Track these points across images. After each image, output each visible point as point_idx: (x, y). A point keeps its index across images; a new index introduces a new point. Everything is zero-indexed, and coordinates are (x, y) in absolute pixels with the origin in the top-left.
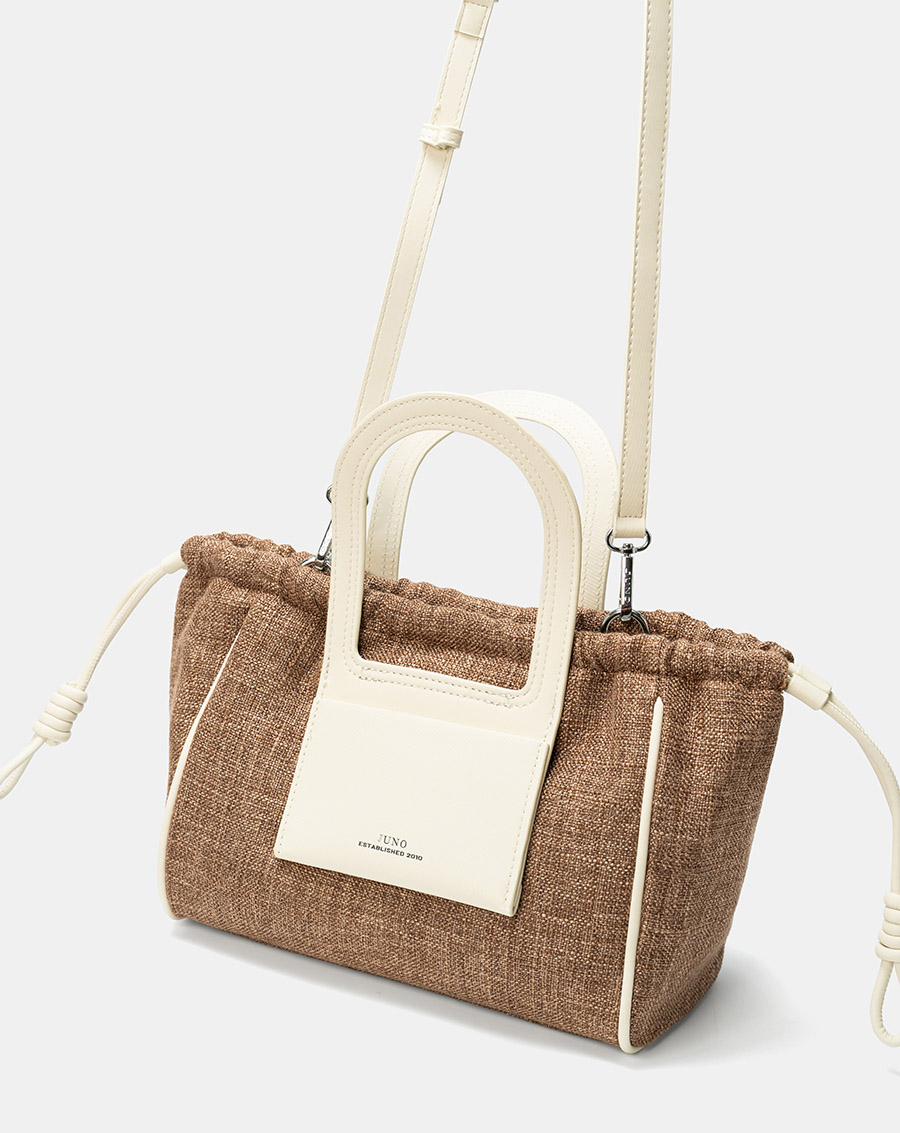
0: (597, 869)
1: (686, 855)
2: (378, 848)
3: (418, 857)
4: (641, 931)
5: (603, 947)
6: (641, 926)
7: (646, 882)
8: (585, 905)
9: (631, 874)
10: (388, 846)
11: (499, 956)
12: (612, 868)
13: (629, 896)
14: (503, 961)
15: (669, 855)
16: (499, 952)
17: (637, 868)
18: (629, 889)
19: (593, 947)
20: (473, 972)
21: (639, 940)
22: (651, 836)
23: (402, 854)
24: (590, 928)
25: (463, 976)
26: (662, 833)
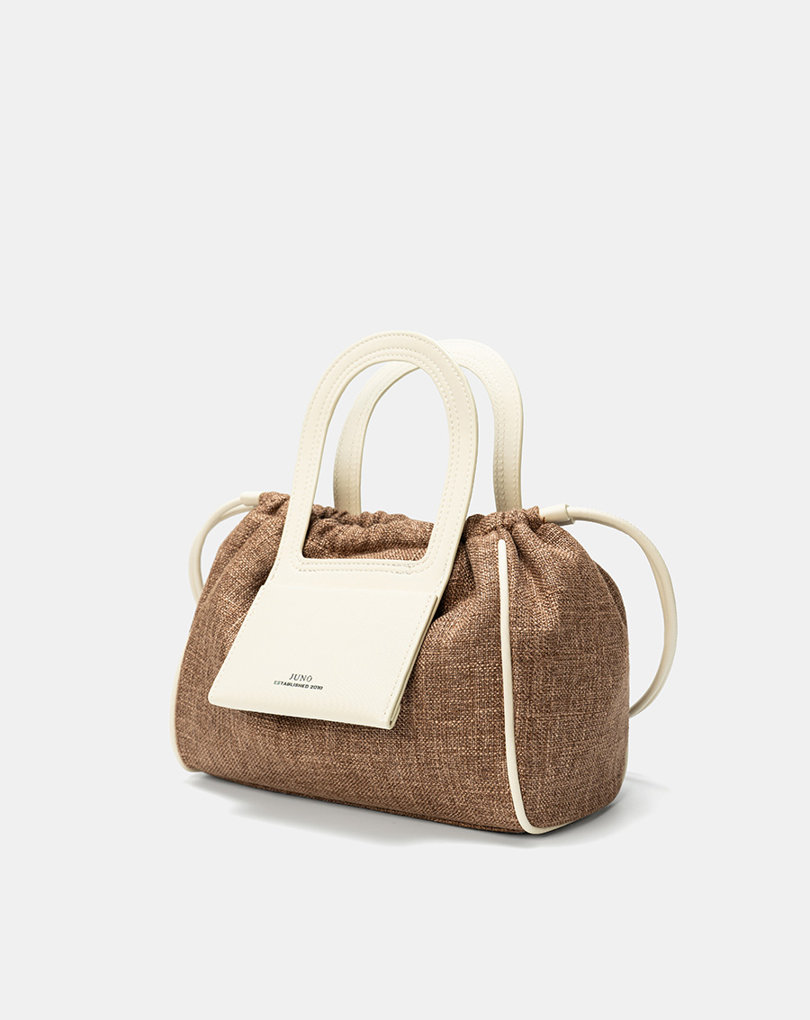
0: (472, 672)
1: (544, 644)
2: (289, 684)
3: (319, 688)
4: (515, 718)
5: (486, 739)
6: (515, 714)
7: (513, 674)
8: (467, 706)
9: (500, 671)
10: (296, 682)
11: (411, 764)
12: (483, 668)
13: (501, 690)
14: (414, 769)
15: (528, 646)
16: (410, 761)
17: (503, 665)
18: (500, 684)
19: (478, 739)
20: (396, 783)
21: (515, 727)
22: (511, 633)
23: (307, 686)
24: (473, 723)
25: (390, 788)
26: (520, 629)
